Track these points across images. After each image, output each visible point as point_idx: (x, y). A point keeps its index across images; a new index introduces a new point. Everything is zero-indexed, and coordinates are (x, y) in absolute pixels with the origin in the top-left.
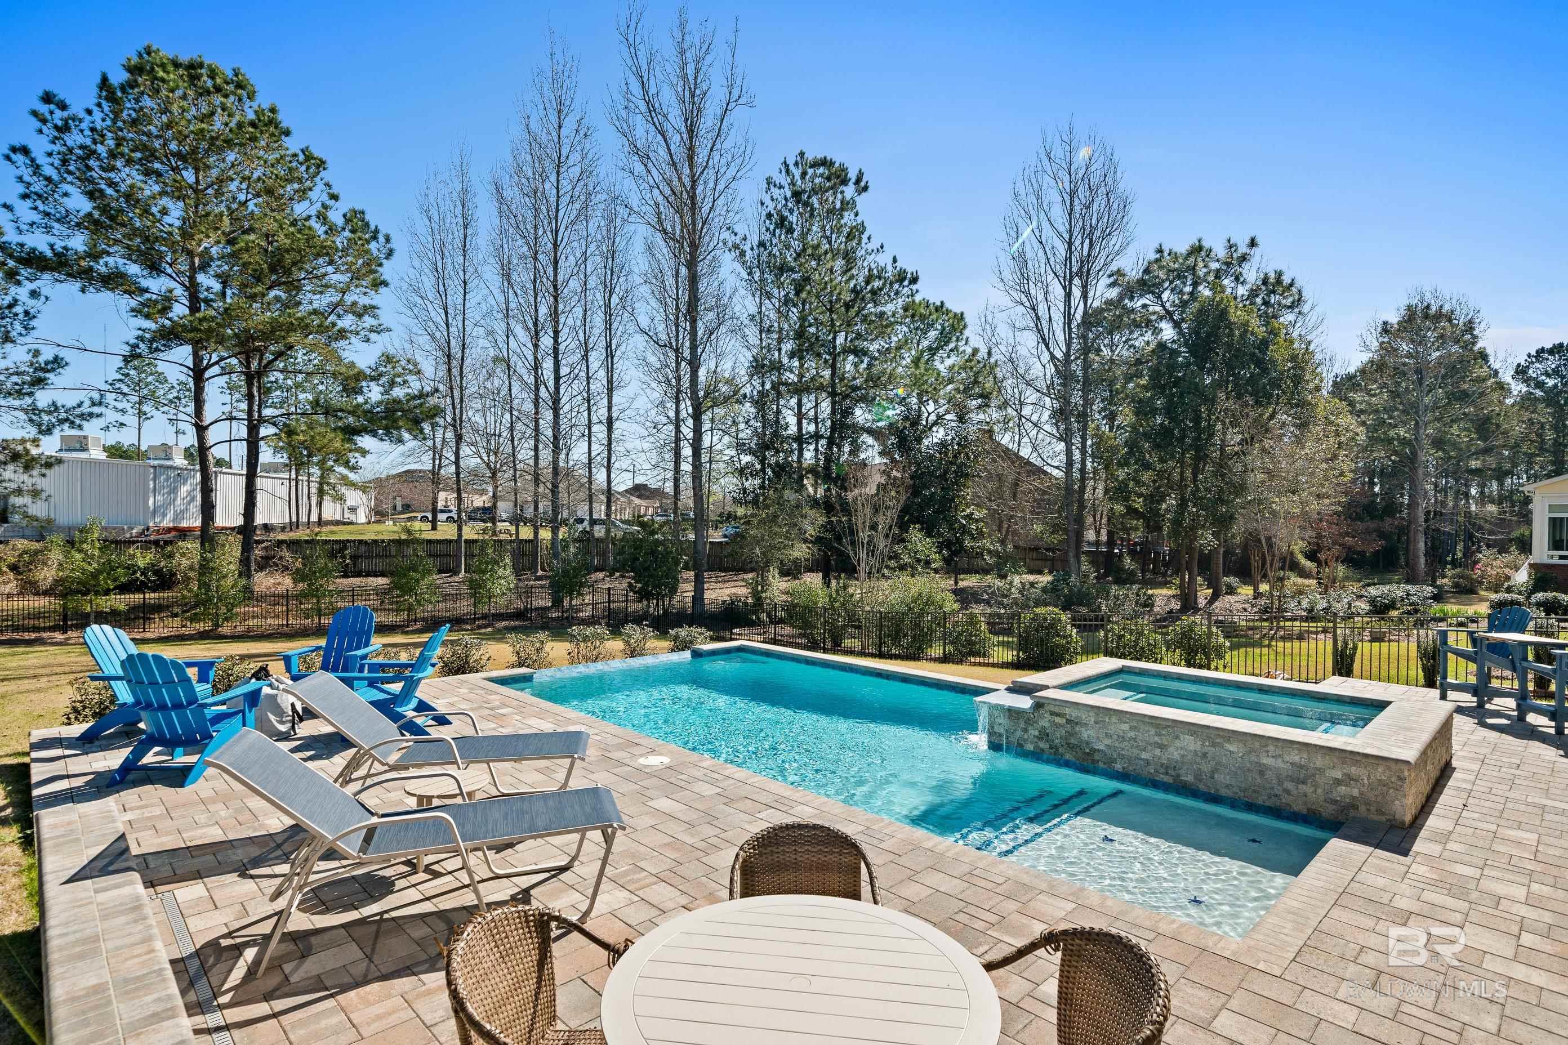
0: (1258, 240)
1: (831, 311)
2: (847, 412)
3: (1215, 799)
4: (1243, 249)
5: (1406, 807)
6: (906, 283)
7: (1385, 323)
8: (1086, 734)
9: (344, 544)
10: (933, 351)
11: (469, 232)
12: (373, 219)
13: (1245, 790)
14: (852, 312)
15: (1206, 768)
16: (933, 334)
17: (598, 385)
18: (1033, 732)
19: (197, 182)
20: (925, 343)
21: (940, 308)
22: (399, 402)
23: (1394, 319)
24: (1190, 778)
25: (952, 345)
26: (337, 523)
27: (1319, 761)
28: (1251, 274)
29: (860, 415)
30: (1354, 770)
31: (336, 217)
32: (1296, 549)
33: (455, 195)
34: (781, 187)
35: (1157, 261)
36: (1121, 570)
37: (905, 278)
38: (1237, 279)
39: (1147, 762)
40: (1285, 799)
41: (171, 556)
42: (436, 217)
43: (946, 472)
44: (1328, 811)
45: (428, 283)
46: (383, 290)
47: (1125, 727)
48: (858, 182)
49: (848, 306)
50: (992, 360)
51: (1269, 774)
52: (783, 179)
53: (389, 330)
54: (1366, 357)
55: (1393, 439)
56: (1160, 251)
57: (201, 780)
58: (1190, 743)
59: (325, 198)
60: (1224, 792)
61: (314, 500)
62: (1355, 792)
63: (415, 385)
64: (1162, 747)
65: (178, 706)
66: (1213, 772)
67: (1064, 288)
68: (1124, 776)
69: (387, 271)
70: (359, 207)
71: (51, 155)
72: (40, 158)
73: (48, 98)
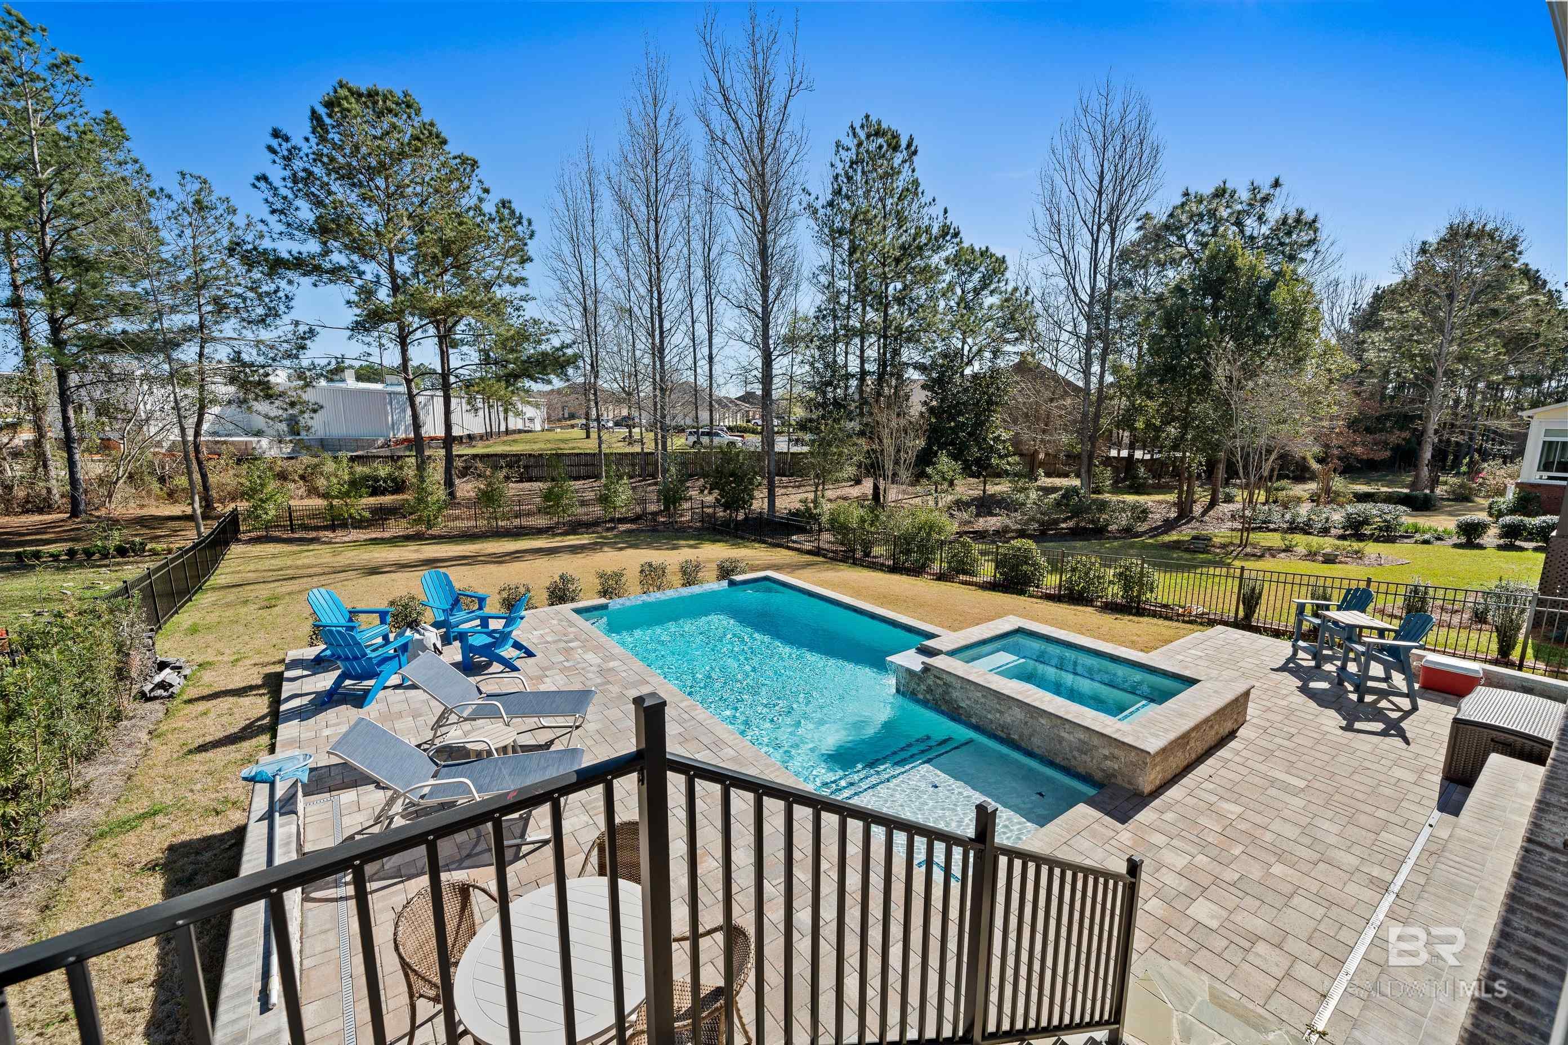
0: (1281, 181)
1: (884, 265)
2: (896, 353)
3: (1029, 754)
4: (1265, 190)
5: (1147, 781)
6: (948, 238)
7: (1424, 243)
8: (955, 694)
9: (518, 457)
10: (977, 292)
11: (596, 205)
12: (518, 207)
13: (1049, 752)
14: (902, 265)
15: (1026, 732)
16: (977, 276)
17: (701, 331)
18: (923, 687)
19: (387, 187)
20: (970, 286)
21: (985, 253)
22: (547, 354)
23: (1433, 239)
24: (1016, 737)
25: (993, 287)
26: (520, 431)
27: (1096, 741)
28: (1274, 213)
29: (909, 354)
30: (1116, 752)
31: (489, 207)
32: (1309, 456)
33: (583, 174)
34: (848, 149)
35: (1183, 205)
36: (1135, 477)
37: (947, 234)
38: (1260, 218)
39: (991, 721)
40: (1073, 763)
41: (401, 468)
42: (569, 195)
43: (978, 401)
44: (1098, 776)
45: (566, 249)
46: (527, 265)
47: (979, 694)
48: (909, 145)
49: (898, 261)
50: (1029, 298)
51: (1064, 744)
52: (850, 142)
53: (534, 299)
54: (1396, 279)
55: (1415, 355)
56: (1186, 194)
57: (374, 702)
58: (1018, 713)
59: (480, 192)
60: (1037, 751)
61: (502, 416)
62: (1116, 767)
63: (556, 342)
64: (1001, 712)
65: (356, 658)
66: (1031, 735)
67: (1092, 235)
68: (977, 728)
69: (532, 248)
70: (506, 198)
71: (284, 179)
72: (277, 183)
73: (276, 134)
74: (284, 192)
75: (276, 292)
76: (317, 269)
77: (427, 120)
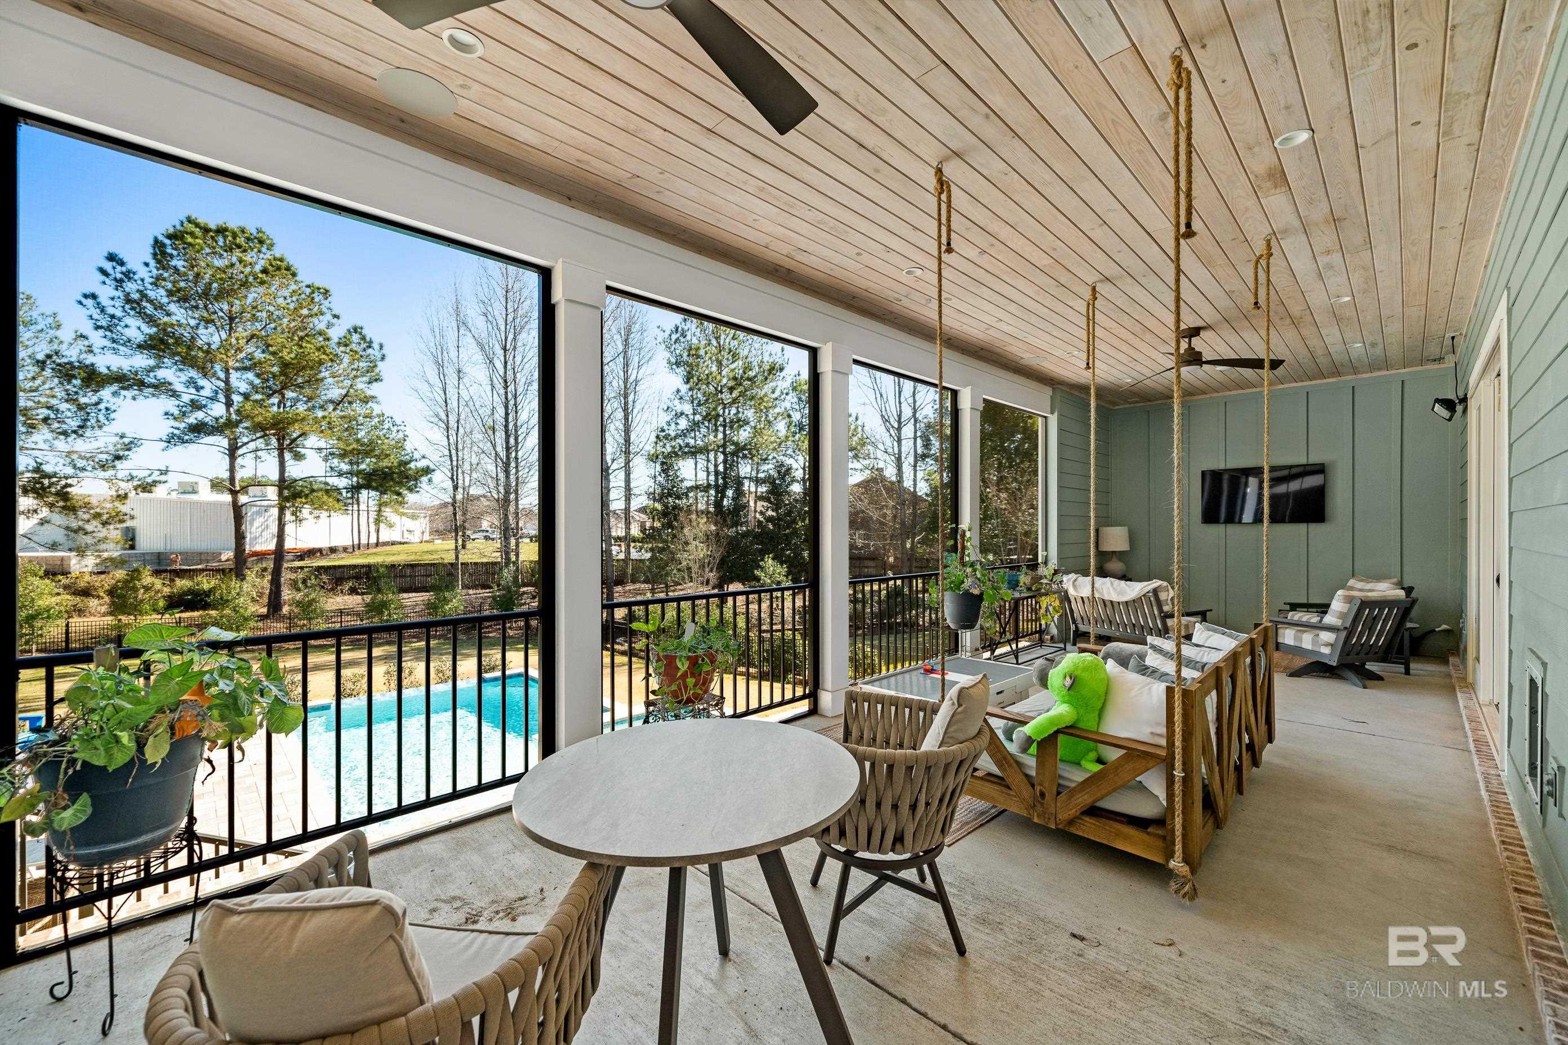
1: (720, 393)
12: (369, 333)
14: (736, 393)
26: (393, 543)
31: (337, 332)
49: (732, 389)
59: (329, 318)
61: (373, 528)
70: (359, 324)
71: (113, 299)
72: (104, 301)
73: (111, 257)
74: (111, 311)
75: (97, 404)
76: (141, 384)
77: (278, 255)
